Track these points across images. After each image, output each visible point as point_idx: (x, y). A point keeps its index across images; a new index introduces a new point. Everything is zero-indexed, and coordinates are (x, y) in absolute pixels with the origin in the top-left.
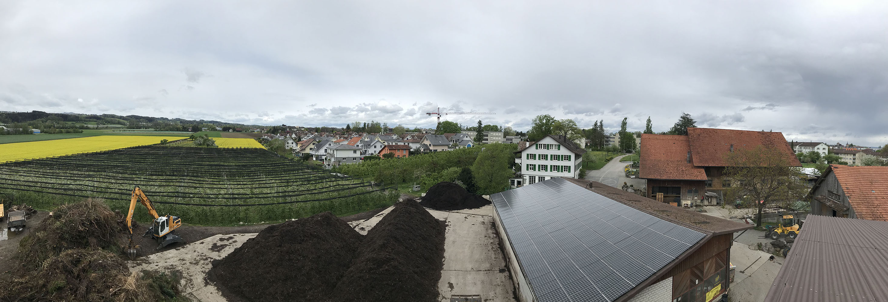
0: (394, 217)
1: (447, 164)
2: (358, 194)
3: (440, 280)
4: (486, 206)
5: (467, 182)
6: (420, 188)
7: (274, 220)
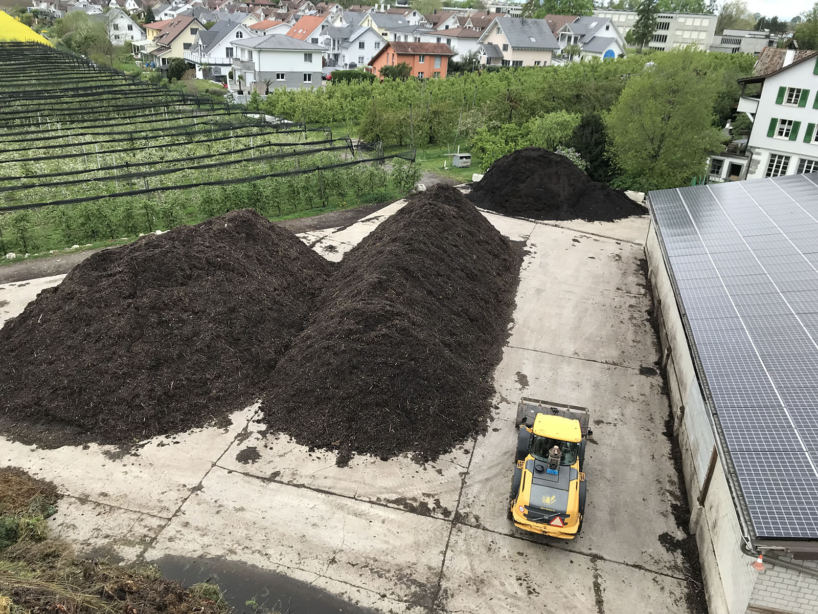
0: (405, 225)
1: (546, 103)
2: (318, 168)
3: (500, 365)
4: (632, 218)
5: (590, 153)
6: (469, 160)
7: (105, 237)
